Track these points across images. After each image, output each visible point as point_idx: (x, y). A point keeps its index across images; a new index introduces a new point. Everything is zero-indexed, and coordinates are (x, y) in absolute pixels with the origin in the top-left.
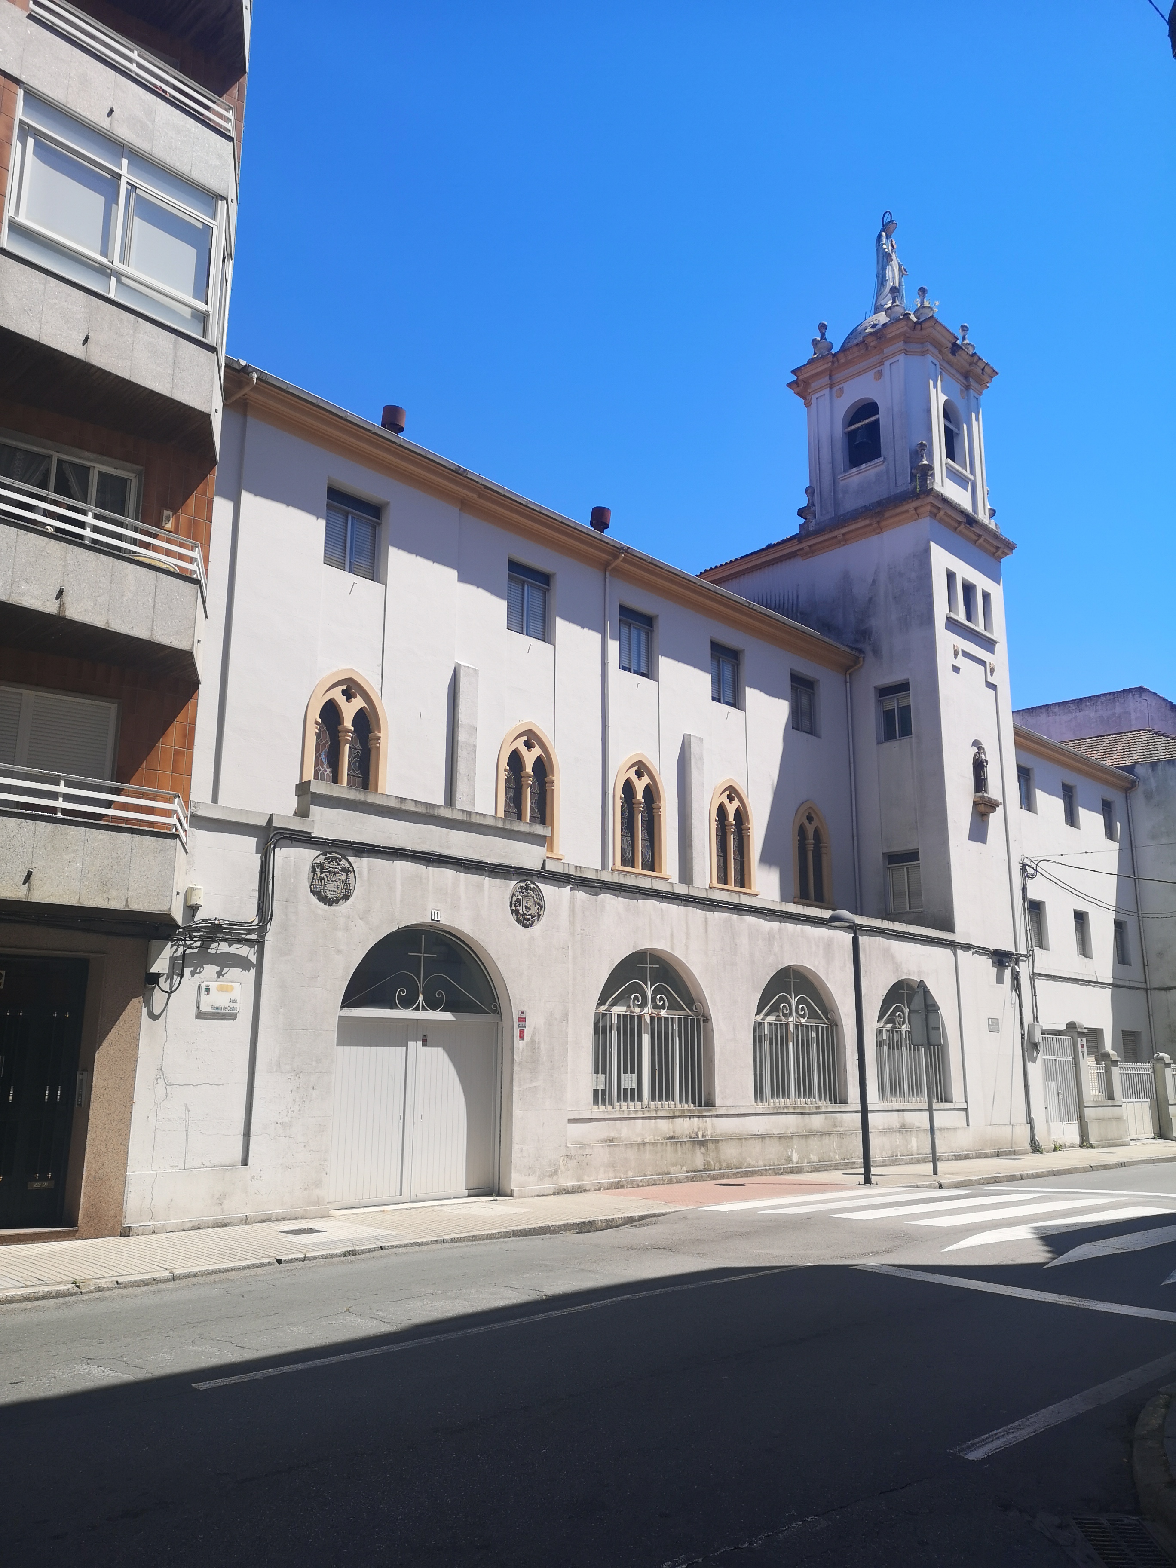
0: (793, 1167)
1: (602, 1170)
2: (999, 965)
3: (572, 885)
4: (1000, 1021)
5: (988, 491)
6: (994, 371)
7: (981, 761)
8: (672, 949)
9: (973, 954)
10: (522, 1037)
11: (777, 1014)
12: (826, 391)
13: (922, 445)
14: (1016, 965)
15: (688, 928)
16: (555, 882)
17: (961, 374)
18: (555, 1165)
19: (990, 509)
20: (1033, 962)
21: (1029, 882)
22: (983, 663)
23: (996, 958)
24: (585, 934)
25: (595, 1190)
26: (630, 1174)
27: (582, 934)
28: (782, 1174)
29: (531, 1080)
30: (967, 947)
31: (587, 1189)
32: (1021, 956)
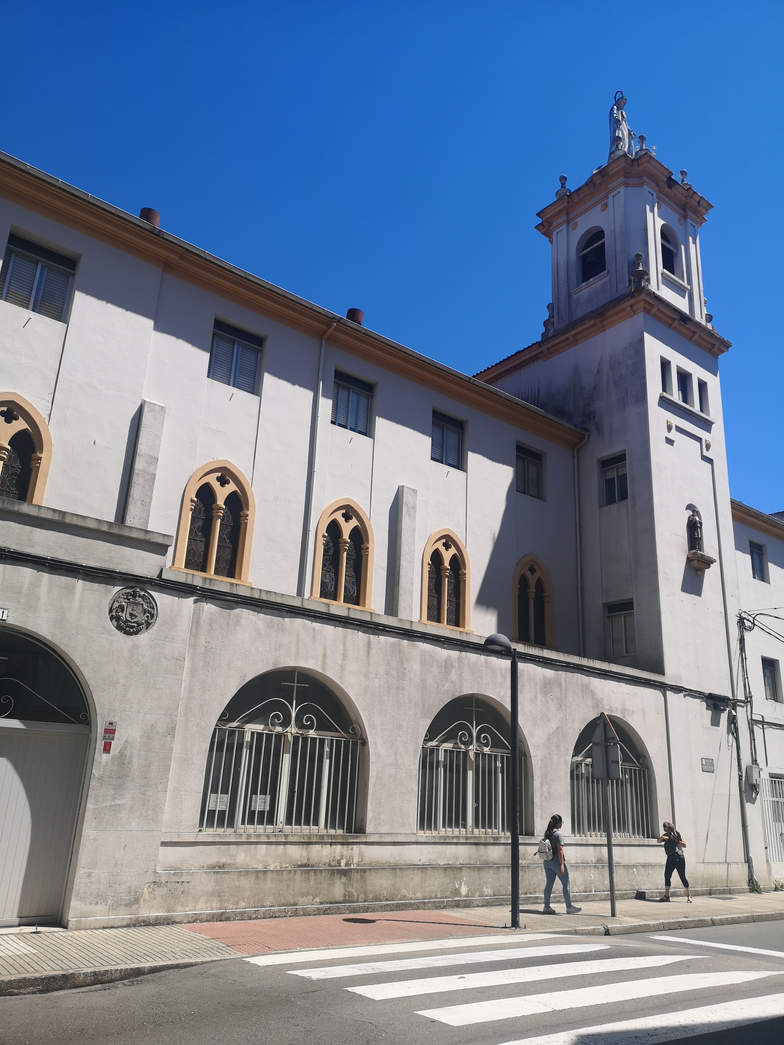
0: (459, 901)
1: (203, 899)
2: (714, 708)
3: (199, 597)
4: (715, 762)
5: (705, 300)
6: (709, 204)
7: (695, 522)
8: (324, 668)
9: (684, 697)
10: (107, 748)
11: (455, 741)
12: (564, 227)
13: (638, 256)
14: (733, 709)
15: (345, 649)
16: (174, 592)
17: (680, 207)
18: (136, 892)
19: (706, 315)
20: (751, 708)
21: (747, 635)
22: (699, 439)
23: (711, 702)
24: (210, 647)
25: (189, 922)
26: (242, 904)
27: (206, 647)
28: (444, 907)
29: (114, 798)
30: (678, 689)
31: (177, 921)
32: (738, 702)
